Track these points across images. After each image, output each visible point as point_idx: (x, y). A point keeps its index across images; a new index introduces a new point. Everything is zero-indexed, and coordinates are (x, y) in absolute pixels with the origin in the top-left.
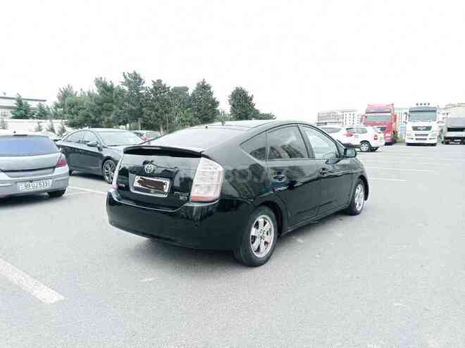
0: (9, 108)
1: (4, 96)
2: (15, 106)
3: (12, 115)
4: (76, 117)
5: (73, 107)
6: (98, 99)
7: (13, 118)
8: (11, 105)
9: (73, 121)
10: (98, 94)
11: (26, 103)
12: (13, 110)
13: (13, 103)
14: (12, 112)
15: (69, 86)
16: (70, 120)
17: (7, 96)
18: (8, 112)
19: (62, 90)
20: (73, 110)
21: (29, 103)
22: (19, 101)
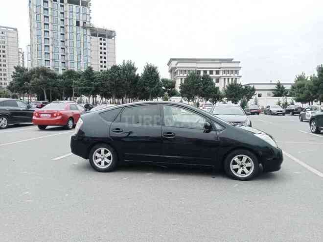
0: (272, 90)
1: (270, 83)
2: (275, 88)
3: (273, 95)
4: (301, 95)
5: (300, 88)
7: (274, 96)
8: (273, 88)
10: (317, 77)
11: (283, 86)
12: (274, 91)
14: (273, 93)
15: (303, 73)
16: (298, 97)
17: (272, 82)
18: (271, 92)
19: (298, 76)
20: (300, 90)
21: (284, 86)
22: (279, 85)
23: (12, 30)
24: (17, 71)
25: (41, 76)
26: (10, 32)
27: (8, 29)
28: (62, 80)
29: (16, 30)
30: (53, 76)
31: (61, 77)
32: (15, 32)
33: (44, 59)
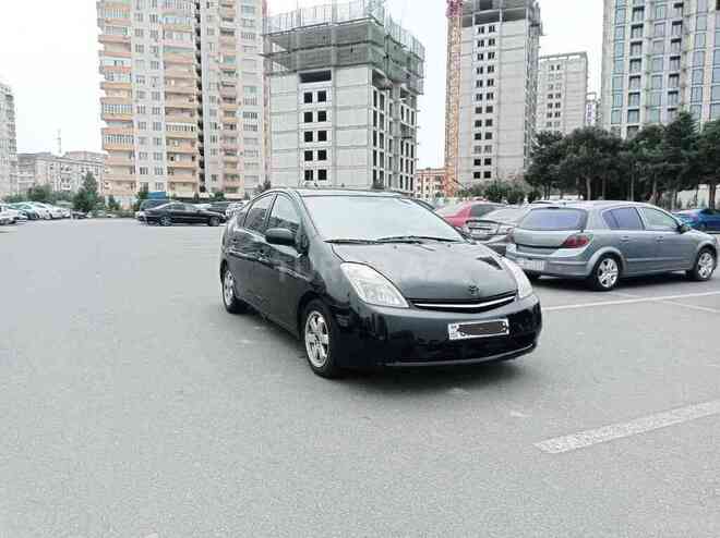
23: (578, 57)
24: (541, 144)
25: (582, 149)
26: (572, 62)
27: (571, 58)
28: (630, 153)
29: (584, 55)
30: (613, 146)
31: (629, 146)
32: (584, 59)
33: (625, 109)
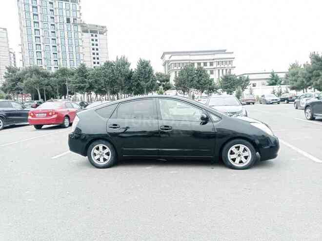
0: (266, 79)
1: (264, 72)
2: (270, 77)
3: (267, 84)
4: (295, 83)
5: (294, 76)
6: (310, 68)
8: (267, 77)
9: (293, 85)
10: (310, 64)
11: (277, 75)
12: (269, 81)
13: (269, 76)
14: (267, 82)
15: (296, 61)
16: (292, 85)
17: (266, 72)
18: (265, 82)
19: (291, 65)
20: (294, 78)
21: (279, 75)
22: (273, 74)
23: (2, 30)
24: (9, 72)
25: (34, 76)
29: (5, 29)
30: (46, 75)
31: (54, 76)
32: (5, 32)
33: (36, 58)
